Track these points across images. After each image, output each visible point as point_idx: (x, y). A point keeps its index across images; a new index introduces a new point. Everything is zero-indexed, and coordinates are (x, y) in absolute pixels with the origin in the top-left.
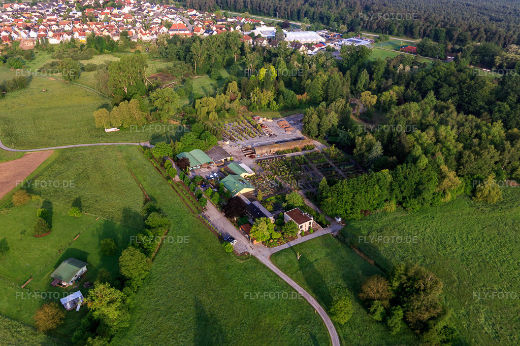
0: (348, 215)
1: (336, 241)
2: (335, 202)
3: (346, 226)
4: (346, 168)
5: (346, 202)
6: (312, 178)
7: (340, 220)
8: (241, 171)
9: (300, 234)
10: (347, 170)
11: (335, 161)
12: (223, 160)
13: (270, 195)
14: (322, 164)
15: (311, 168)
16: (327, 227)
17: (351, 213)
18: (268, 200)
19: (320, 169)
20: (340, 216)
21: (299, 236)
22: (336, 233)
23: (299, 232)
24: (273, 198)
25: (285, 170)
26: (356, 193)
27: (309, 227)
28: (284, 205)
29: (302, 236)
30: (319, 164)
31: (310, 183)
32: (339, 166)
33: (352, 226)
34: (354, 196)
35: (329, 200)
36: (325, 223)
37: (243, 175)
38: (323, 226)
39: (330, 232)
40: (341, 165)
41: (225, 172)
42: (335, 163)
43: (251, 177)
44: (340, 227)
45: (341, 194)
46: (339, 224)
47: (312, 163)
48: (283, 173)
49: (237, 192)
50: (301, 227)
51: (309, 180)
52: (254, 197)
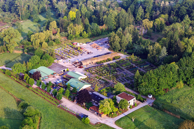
0: (156, 93)
1: (153, 109)
2: (147, 85)
3: (156, 100)
4: (144, 67)
5: (154, 84)
6: (125, 75)
7: (151, 97)
8: (78, 76)
10: (146, 68)
11: (136, 64)
12: (62, 71)
13: (101, 88)
14: (129, 67)
15: (122, 70)
16: (144, 102)
17: (158, 91)
18: (102, 91)
19: (128, 69)
20: (151, 94)
21: (129, 109)
22: (151, 105)
23: (129, 106)
24: (104, 89)
27: (134, 103)
28: (114, 92)
30: (127, 67)
31: (125, 78)
32: (140, 66)
33: (160, 99)
34: (158, 79)
35: (144, 84)
36: (142, 100)
37: (80, 78)
39: (147, 104)
41: (67, 78)
42: (137, 65)
44: (153, 101)
45: (150, 79)
46: (151, 99)
47: (122, 66)
48: (105, 74)
49: (80, 88)
50: (130, 103)
51: (123, 76)
52: (93, 90)
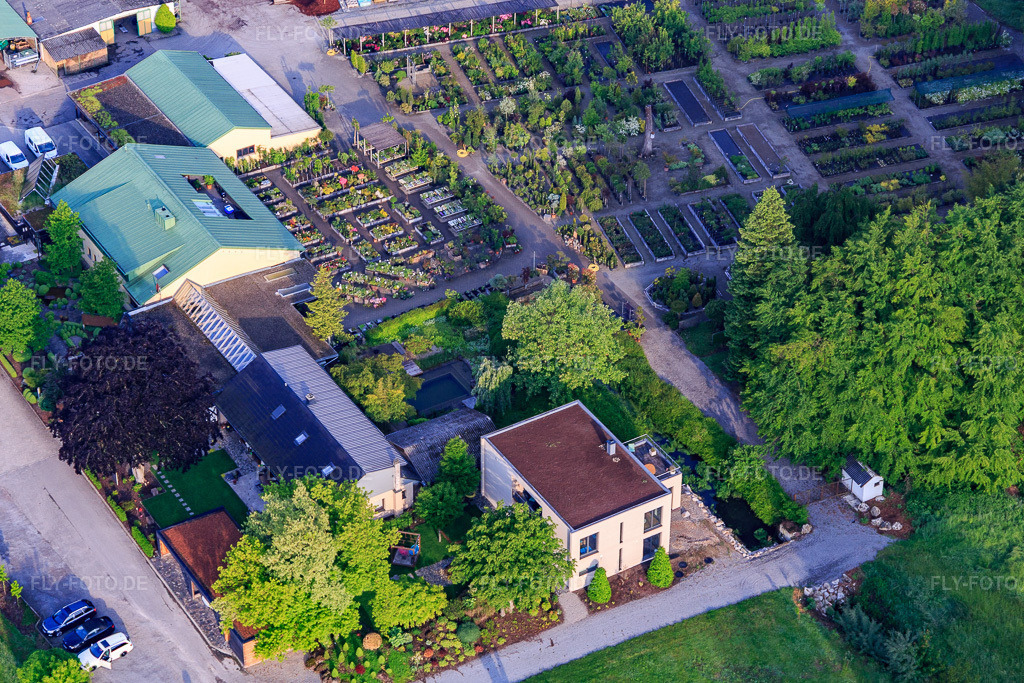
0: (927, 459)
1: (828, 651)
2: (840, 367)
3: (909, 536)
4: (963, 96)
5: (916, 368)
6: (720, 173)
7: (872, 490)
8: (216, 116)
9: (584, 594)
10: (974, 115)
11: (895, 46)
12: (105, 28)
13: (404, 296)
14: (802, 68)
15: (718, 98)
16: (780, 540)
17: (949, 447)
18: (389, 332)
19: (783, 100)
20: (876, 461)
21: (573, 608)
22: (830, 592)
23: (577, 582)
24: (424, 318)
25: (536, 112)
26: (990, 309)
27: (651, 546)
28: (491, 376)
29: (593, 608)
30: (778, 66)
31: (700, 210)
32: (918, 80)
33: (954, 540)
34: (972, 327)
35: (800, 353)
36: (764, 511)
37: (228, 144)
38: (753, 532)
39: (793, 579)
40: (935, 74)
41: (108, 121)
42: (895, 60)
43: (291, 157)
44: (864, 546)
45: (880, 317)
46: (863, 518)
47: (735, 54)
49: (168, 272)
50: (590, 545)
51: (693, 183)
52: (290, 313)
